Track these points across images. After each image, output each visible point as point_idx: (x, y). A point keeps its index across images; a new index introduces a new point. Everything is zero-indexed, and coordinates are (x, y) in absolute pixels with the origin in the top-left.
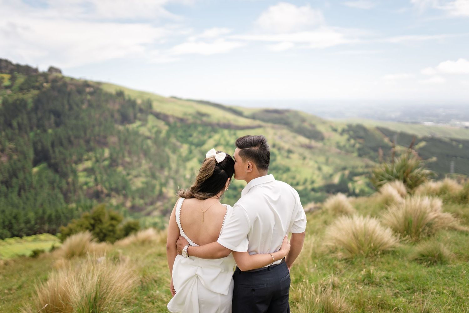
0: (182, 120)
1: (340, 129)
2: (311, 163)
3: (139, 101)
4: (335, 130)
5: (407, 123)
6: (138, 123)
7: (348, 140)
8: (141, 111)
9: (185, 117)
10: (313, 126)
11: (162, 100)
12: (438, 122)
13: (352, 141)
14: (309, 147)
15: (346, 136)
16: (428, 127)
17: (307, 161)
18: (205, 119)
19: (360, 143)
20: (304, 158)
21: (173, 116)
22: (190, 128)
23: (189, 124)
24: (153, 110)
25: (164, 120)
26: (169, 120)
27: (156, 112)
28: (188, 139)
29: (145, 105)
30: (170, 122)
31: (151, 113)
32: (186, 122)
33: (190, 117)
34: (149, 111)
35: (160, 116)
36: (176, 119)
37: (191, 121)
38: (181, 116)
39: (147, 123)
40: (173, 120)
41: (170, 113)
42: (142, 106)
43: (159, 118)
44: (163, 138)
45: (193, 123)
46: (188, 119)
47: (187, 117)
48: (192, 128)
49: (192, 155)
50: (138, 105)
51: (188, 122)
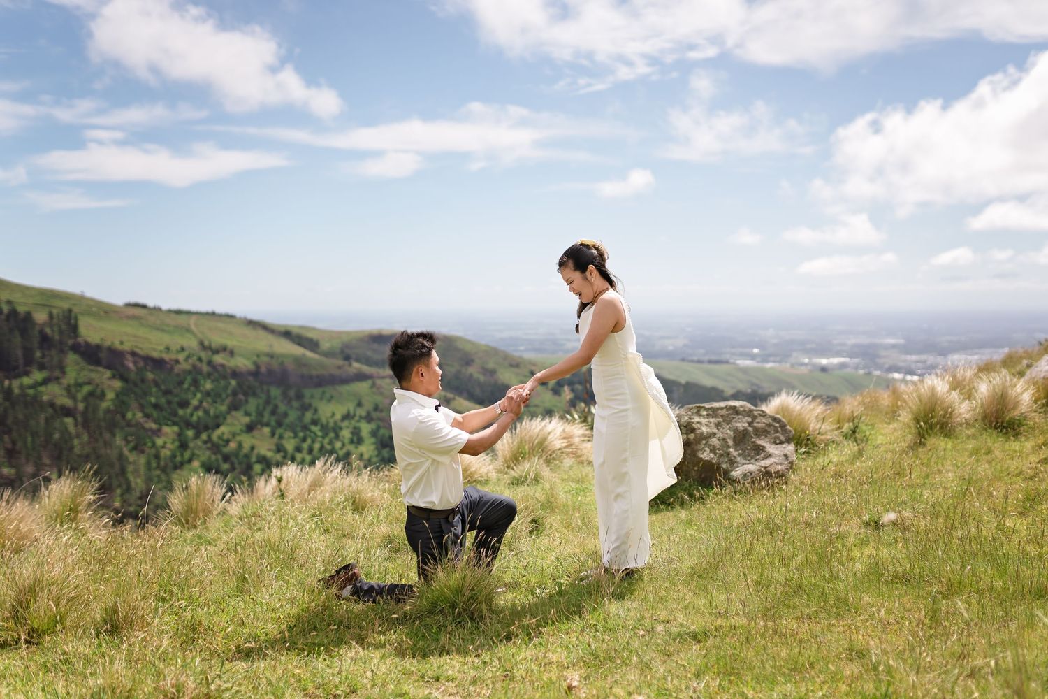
0: (158, 364)
3: (40, 317)
5: (699, 362)
6: (37, 375)
8: (45, 340)
9: (166, 357)
10: (493, 372)
11: (104, 311)
12: (765, 359)
16: (745, 371)
18: (219, 359)
21: (134, 354)
22: (181, 383)
23: (178, 375)
24: (80, 340)
25: (108, 367)
26: (123, 365)
27: (87, 344)
28: (175, 414)
29: (56, 329)
30: (128, 369)
31: (76, 348)
32: (172, 369)
33: (181, 357)
34: (70, 342)
35: (103, 355)
36: (141, 364)
37: (185, 366)
38: (155, 355)
39: (64, 373)
40: (135, 363)
41: (126, 347)
42: (48, 330)
43: (98, 362)
44: (108, 411)
45: (190, 372)
46: (177, 362)
47: (174, 357)
48: (186, 386)
49: (187, 455)
50: (37, 328)
51: (177, 369)
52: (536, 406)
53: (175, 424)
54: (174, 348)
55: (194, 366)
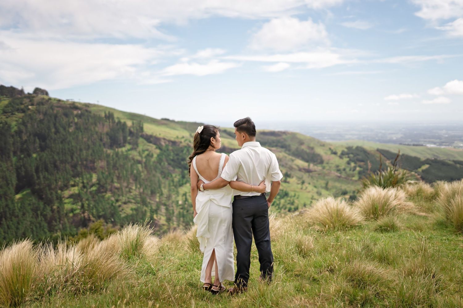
0: (174, 143)
1: (339, 153)
2: (310, 188)
3: (129, 125)
4: (335, 153)
5: (408, 145)
6: (128, 147)
7: (348, 163)
8: (131, 133)
9: (177, 140)
10: (312, 148)
11: (153, 121)
12: (441, 144)
13: (353, 164)
14: (308, 171)
15: (346, 159)
16: (430, 149)
17: (306, 185)
19: (360, 166)
20: (303, 183)
21: (164, 139)
22: (182, 151)
23: (181, 148)
24: (144, 133)
25: (155, 144)
26: (160, 144)
27: (147, 135)
28: (180, 163)
29: (135, 129)
30: (162, 145)
31: (142, 136)
32: (179, 145)
33: (183, 140)
34: (140, 134)
35: (152, 139)
36: (167, 143)
37: (184, 144)
38: (172, 139)
39: (138, 146)
40: (165, 143)
41: (162, 136)
42: (132, 129)
43: (150, 142)
44: (154, 162)
45: (185, 147)
46: (181, 142)
47: (180, 140)
48: (185, 152)
49: (185, 180)
50: (128, 128)
51: (181, 145)
52: (332, 164)
53: (180, 168)
54: (180, 137)
55: (188, 144)
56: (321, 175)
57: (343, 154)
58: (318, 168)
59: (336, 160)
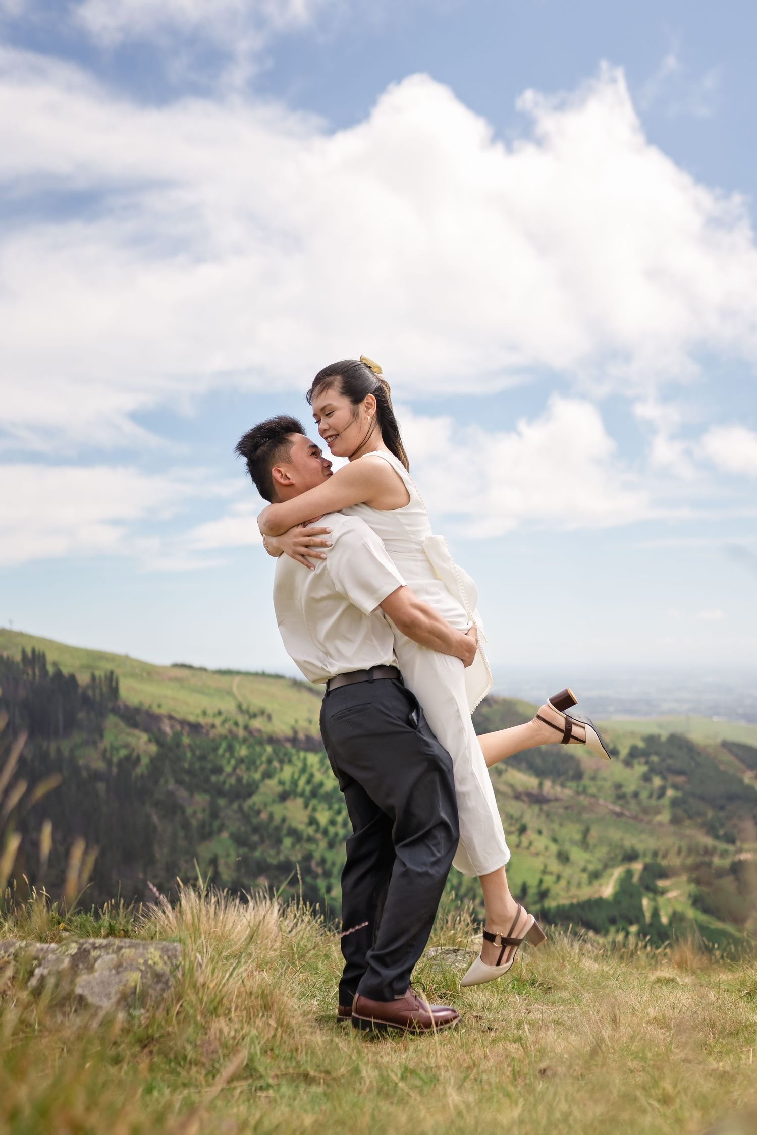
0: (195, 728)
1: (624, 752)
2: (541, 843)
3: (83, 679)
4: (613, 753)
6: (77, 737)
7: (646, 778)
8: (86, 701)
9: (202, 721)
11: (149, 672)
13: (657, 782)
14: (537, 799)
15: (640, 769)
17: (531, 835)
18: (257, 724)
19: (675, 787)
20: (523, 830)
21: (171, 718)
22: (215, 749)
23: (213, 740)
24: (120, 703)
25: (147, 730)
26: (160, 730)
27: (126, 707)
28: (208, 780)
29: (98, 691)
30: (164, 734)
31: (115, 711)
32: (208, 733)
33: (218, 721)
34: (110, 705)
35: (138, 719)
36: (178, 728)
37: (221, 730)
38: (192, 719)
39: (102, 736)
40: (172, 727)
41: (163, 711)
42: (90, 693)
43: (135, 725)
44: (142, 776)
45: (225, 738)
46: (213, 726)
47: (209, 720)
48: (220, 751)
49: (216, 824)
50: (80, 691)
51: (213, 733)
52: (605, 779)
53: (206, 791)
54: (210, 712)
55: (230, 732)
56: (573, 811)
57: (634, 753)
58: (566, 792)
59: (615, 770)
